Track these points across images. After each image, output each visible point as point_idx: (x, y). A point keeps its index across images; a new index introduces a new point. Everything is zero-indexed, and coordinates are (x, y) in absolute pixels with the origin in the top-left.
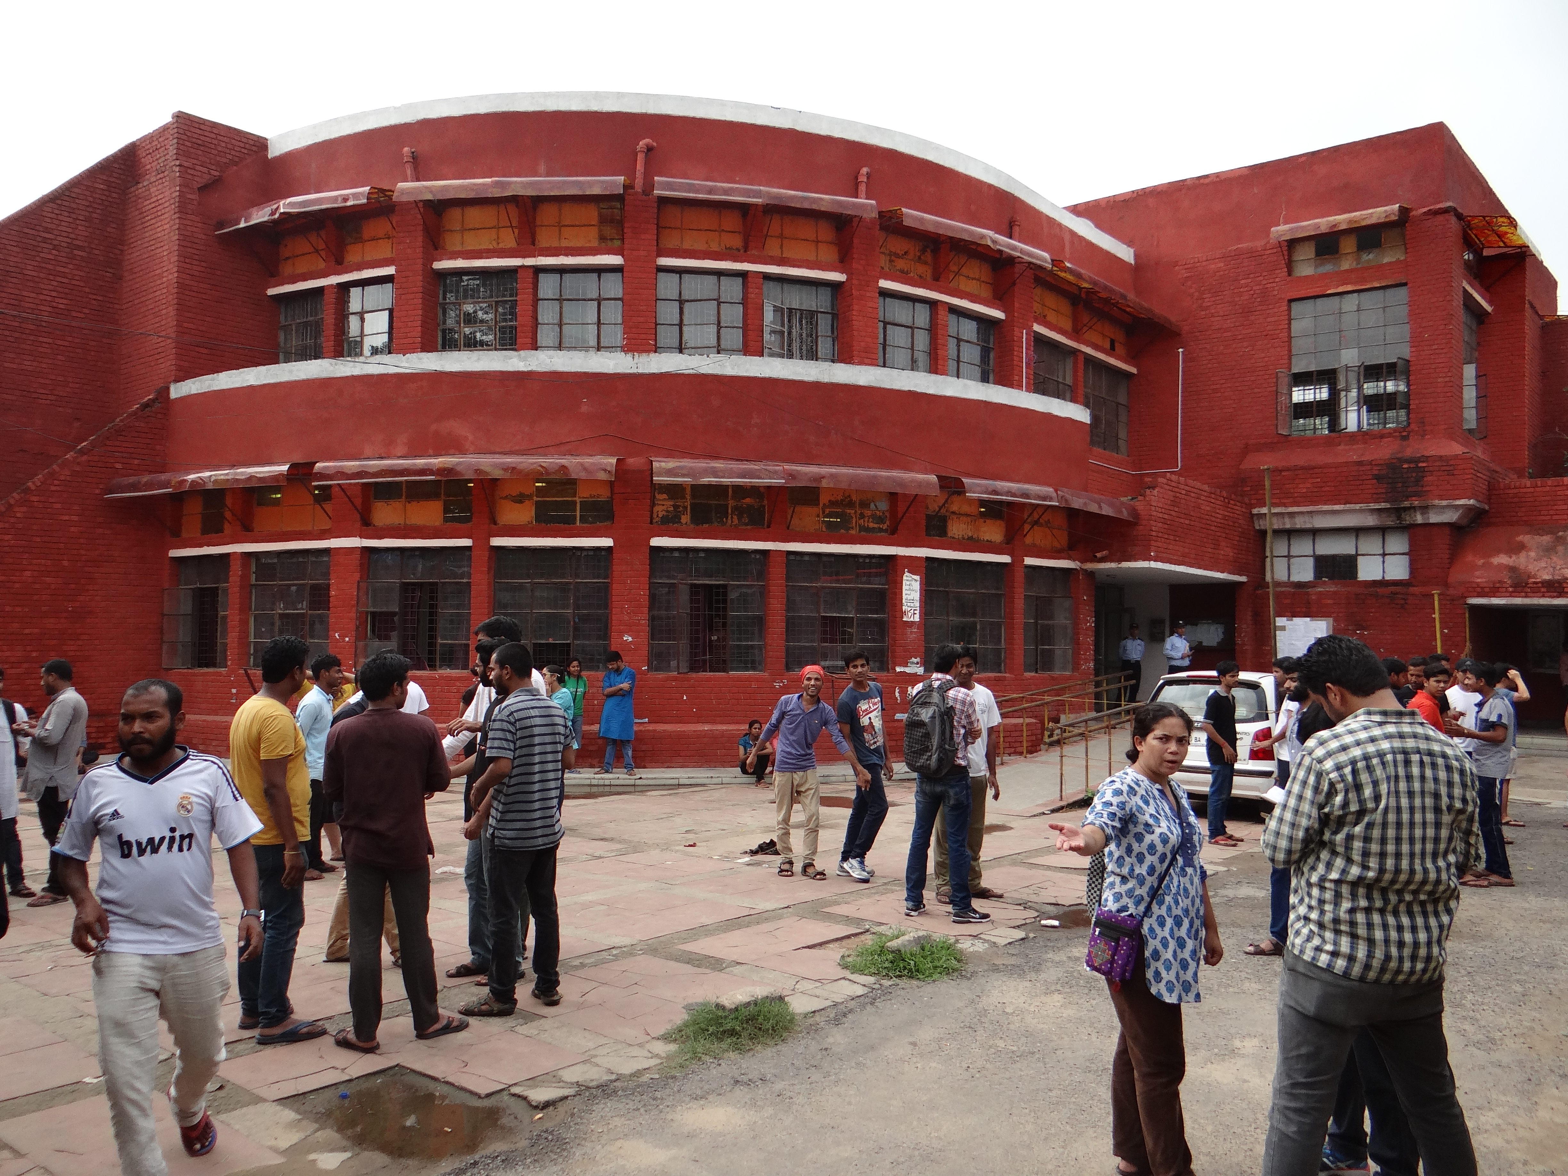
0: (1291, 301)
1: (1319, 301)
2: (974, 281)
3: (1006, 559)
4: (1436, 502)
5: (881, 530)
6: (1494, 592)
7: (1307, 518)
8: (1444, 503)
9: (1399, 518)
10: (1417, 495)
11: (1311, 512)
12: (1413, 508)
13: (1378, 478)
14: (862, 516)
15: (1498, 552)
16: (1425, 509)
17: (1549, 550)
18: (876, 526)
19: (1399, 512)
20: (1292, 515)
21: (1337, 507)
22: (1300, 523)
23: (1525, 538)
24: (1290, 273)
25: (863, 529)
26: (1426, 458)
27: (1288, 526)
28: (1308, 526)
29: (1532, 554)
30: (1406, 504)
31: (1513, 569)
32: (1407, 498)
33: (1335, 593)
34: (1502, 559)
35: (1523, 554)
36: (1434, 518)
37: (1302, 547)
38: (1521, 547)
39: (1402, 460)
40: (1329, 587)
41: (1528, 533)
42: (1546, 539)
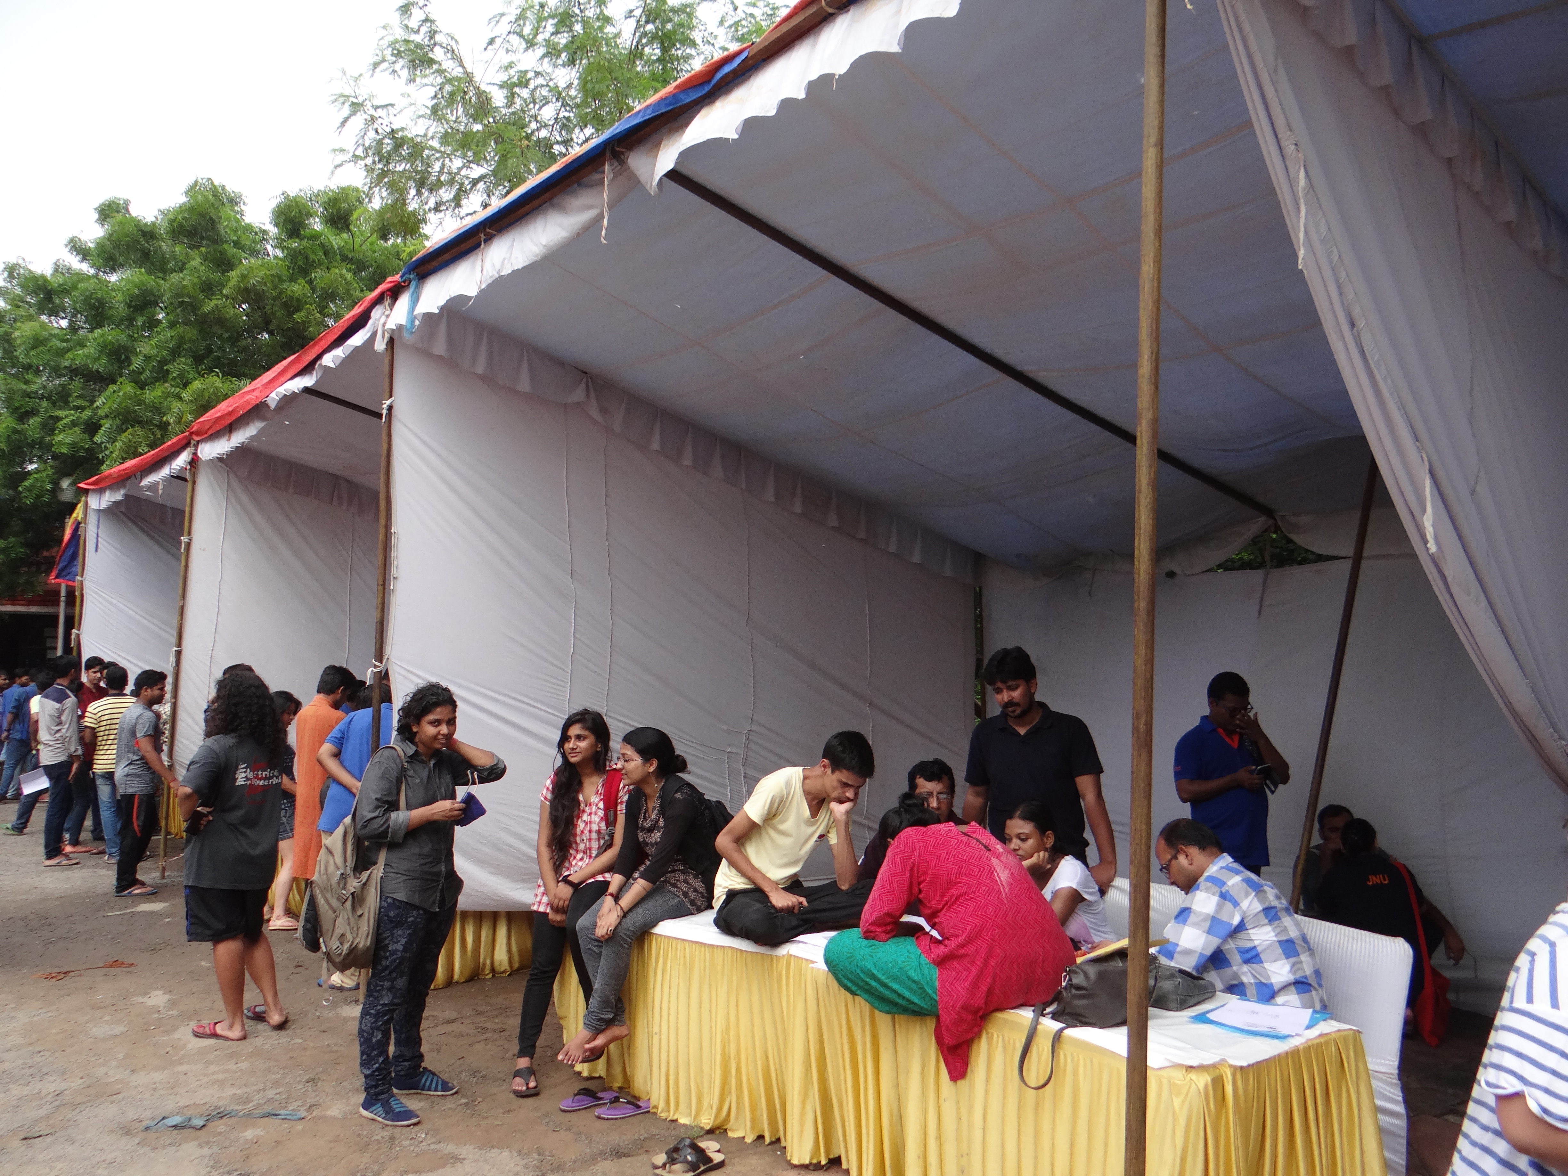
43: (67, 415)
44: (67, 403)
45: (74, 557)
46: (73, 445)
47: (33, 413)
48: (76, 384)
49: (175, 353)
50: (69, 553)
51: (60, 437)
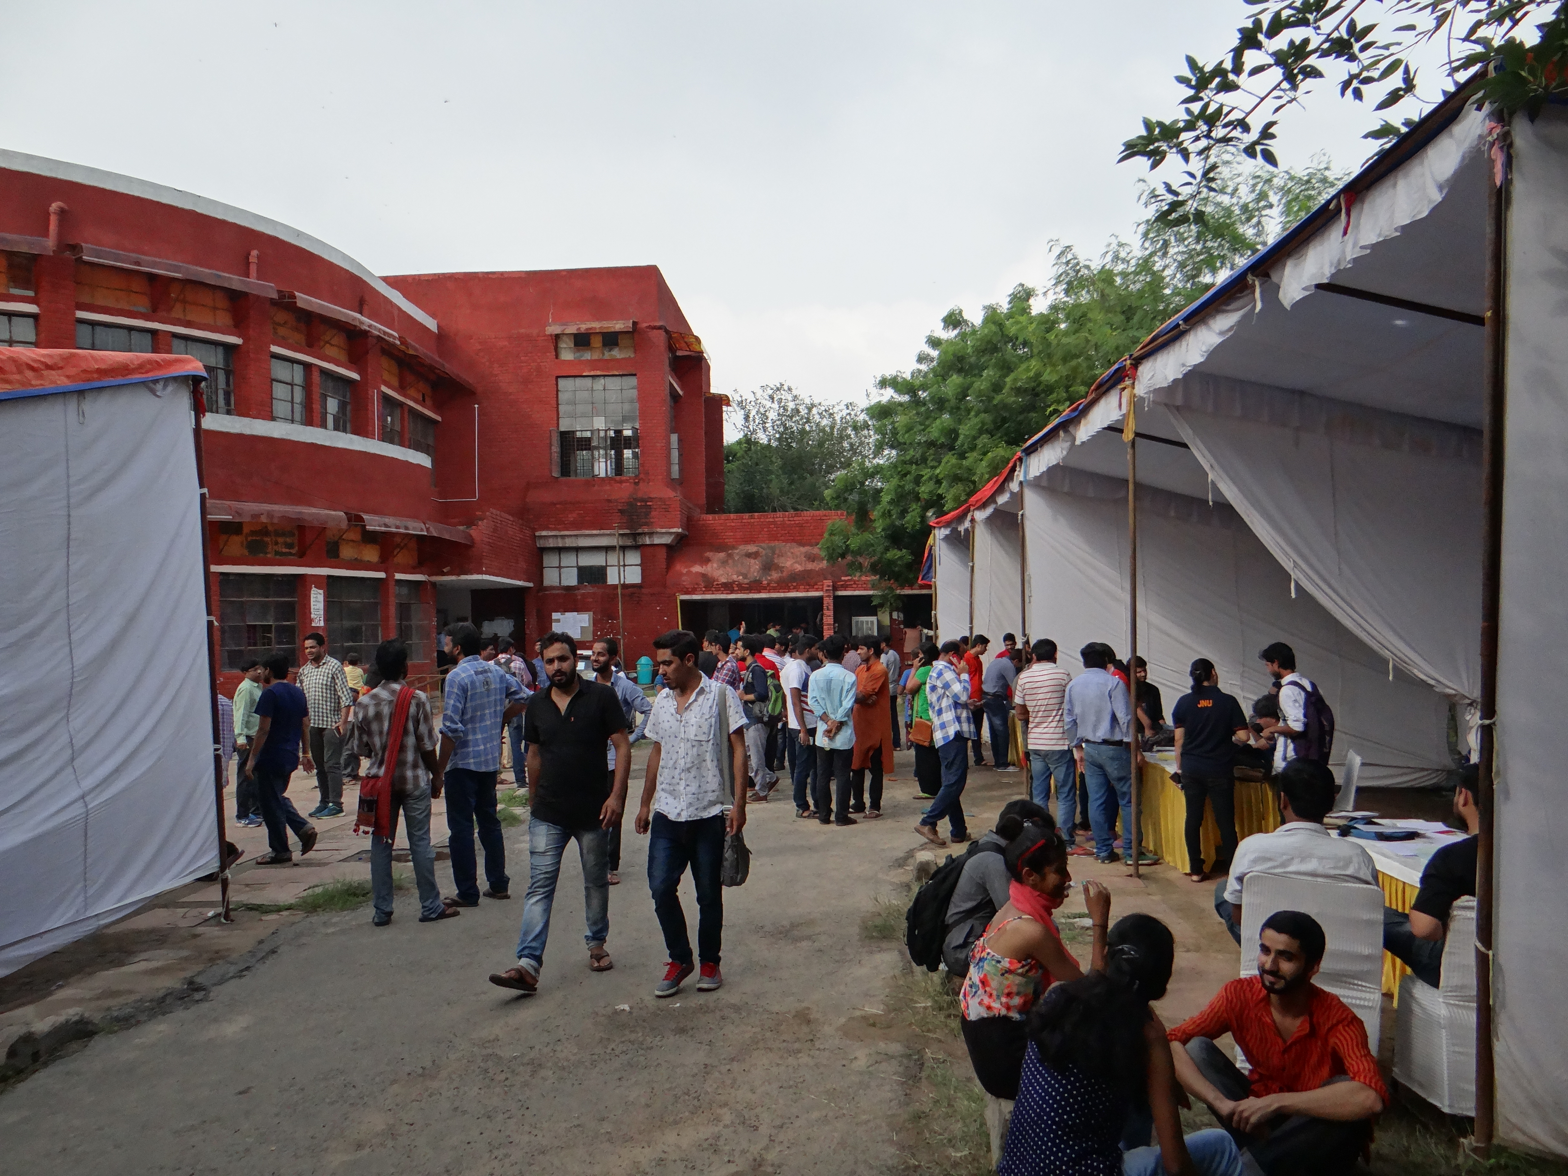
0: (557, 377)
1: (578, 380)
2: (335, 348)
3: (382, 575)
4: (659, 530)
5: (291, 554)
6: (693, 591)
7: (573, 539)
8: (664, 530)
9: (635, 540)
10: (647, 524)
11: (576, 536)
12: (645, 534)
13: (620, 511)
14: (277, 543)
15: (695, 563)
16: (651, 534)
17: (724, 563)
18: (287, 550)
19: (635, 536)
20: (563, 537)
21: (595, 532)
22: (569, 543)
23: (709, 554)
24: (557, 356)
25: (277, 553)
26: (651, 499)
27: (560, 545)
28: (574, 545)
29: (715, 565)
30: (640, 531)
31: (704, 575)
32: (641, 526)
33: (594, 593)
34: (697, 569)
35: (710, 565)
36: (657, 541)
37: (569, 560)
38: (708, 560)
39: (636, 500)
40: (588, 589)
41: (711, 551)
42: (722, 555)
43: (926, 473)
44: (926, 463)
45: (930, 567)
46: (930, 492)
47: (909, 473)
48: (931, 451)
49: (981, 432)
50: (928, 564)
51: (923, 489)
